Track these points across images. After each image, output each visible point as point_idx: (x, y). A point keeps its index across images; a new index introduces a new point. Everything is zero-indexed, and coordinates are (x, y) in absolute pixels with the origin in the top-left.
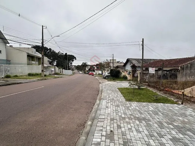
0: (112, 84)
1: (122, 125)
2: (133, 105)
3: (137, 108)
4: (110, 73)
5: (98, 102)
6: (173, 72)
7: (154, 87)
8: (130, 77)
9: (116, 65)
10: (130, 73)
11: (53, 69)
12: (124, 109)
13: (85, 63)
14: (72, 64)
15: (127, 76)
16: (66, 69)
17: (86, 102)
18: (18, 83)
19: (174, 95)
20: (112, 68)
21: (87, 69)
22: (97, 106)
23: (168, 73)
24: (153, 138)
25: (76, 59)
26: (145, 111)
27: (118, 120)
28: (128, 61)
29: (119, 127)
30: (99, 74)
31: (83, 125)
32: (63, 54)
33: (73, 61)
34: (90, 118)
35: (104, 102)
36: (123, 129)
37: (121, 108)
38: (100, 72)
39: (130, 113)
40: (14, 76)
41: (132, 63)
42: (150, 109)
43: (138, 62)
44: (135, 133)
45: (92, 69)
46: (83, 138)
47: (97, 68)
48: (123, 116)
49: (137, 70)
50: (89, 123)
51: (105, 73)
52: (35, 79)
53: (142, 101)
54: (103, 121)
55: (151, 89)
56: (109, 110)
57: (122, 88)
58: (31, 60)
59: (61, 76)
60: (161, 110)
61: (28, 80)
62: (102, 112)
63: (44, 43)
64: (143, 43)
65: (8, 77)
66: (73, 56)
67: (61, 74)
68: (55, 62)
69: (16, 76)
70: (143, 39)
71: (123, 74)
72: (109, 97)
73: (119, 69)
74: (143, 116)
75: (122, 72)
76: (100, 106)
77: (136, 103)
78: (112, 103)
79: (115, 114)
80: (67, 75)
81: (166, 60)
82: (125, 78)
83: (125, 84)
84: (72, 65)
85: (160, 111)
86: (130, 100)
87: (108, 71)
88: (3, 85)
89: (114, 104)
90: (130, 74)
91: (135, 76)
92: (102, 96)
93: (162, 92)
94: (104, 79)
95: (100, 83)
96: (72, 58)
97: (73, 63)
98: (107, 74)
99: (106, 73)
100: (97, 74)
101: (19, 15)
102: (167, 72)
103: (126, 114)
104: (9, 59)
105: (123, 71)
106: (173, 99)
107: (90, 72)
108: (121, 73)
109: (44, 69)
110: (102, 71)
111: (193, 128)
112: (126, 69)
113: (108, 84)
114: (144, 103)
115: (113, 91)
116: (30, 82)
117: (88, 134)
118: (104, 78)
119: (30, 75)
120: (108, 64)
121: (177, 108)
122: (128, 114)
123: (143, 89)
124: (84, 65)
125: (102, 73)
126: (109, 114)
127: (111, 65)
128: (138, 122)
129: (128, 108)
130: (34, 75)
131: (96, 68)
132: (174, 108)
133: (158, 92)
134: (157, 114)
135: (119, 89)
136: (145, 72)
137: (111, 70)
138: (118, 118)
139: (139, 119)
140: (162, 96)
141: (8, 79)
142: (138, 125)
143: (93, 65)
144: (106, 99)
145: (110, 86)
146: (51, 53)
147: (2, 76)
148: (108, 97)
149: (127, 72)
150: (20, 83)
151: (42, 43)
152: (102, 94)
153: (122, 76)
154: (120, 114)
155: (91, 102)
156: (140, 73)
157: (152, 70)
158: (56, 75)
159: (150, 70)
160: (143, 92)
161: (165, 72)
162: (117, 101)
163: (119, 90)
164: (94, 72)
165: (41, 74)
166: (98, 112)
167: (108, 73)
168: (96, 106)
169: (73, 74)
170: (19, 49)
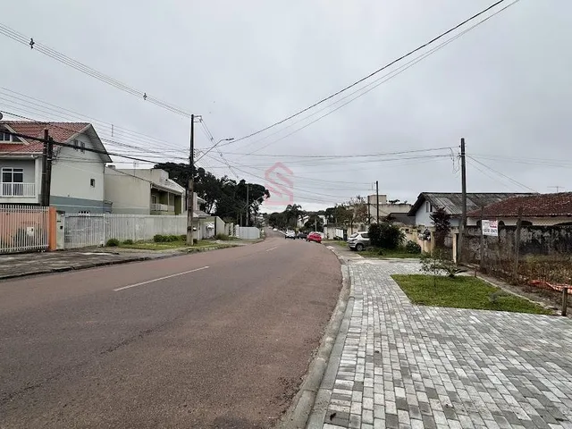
0: (375, 266)
1: (400, 345)
2: (429, 312)
3: (439, 318)
4: (369, 235)
5: (341, 304)
6: (563, 233)
7: (497, 275)
8: (429, 246)
9: (385, 212)
10: (429, 234)
11: (211, 225)
12: (405, 318)
13: (295, 207)
14: (257, 209)
15: (420, 243)
16: (244, 225)
17: (313, 303)
18: (142, 259)
19: (550, 297)
20: (375, 222)
21: (300, 224)
22: (340, 313)
23: (546, 234)
24: (464, 367)
25: (268, 196)
26: (459, 325)
27: (393, 337)
28: (423, 199)
29: (393, 347)
30: (335, 239)
31: (318, 341)
32: (234, 182)
33: (261, 201)
34: (327, 331)
35: (357, 306)
36: (402, 351)
37: (399, 317)
38: (340, 233)
39: (421, 327)
40: (125, 243)
41: (436, 206)
42: (472, 322)
43: (454, 203)
44: (427, 358)
45: (314, 222)
46: (320, 360)
47: (330, 220)
48: (403, 331)
49: (452, 228)
50: (329, 339)
51: (354, 235)
52: (174, 249)
53: (457, 304)
54: (359, 338)
55: (486, 280)
56: (371, 319)
57: (402, 276)
58: (158, 200)
59: (232, 243)
60: (499, 324)
61: (159, 253)
62: (354, 321)
63: (195, 159)
64: (463, 150)
65: (112, 243)
66: (262, 188)
67: (232, 239)
68: (214, 206)
69: (129, 242)
70: (463, 140)
71: (408, 238)
72: (369, 294)
73: (395, 224)
74: (450, 333)
75: (404, 232)
76: (349, 312)
77: (437, 308)
78: (376, 307)
79: (384, 327)
80: (247, 241)
81: (545, 196)
82: (413, 250)
83: (412, 267)
84: (259, 211)
85: (495, 326)
86: (422, 303)
87: (363, 228)
88: (114, 263)
89: (381, 309)
90: (428, 238)
91: (446, 243)
92: (352, 291)
93: (518, 289)
94: (352, 254)
95: (341, 262)
96: (258, 192)
97: (260, 206)
98: (359, 238)
99: (358, 236)
100: (331, 238)
101: (145, 96)
102: (543, 232)
103: (410, 328)
104: (110, 200)
105: (407, 230)
106: (542, 304)
107: (312, 233)
108: (403, 235)
109: (193, 224)
110: (345, 231)
111: (565, 358)
112: (417, 224)
113: (364, 266)
114: (458, 310)
115: (378, 281)
116: (165, 257)
117: (329, 354)
118: (354, 250)
119: (158, 239)
120: (362, 209)
121: (544, 323)
122: (414, 327)
123: (462, 279)
124: (293, 214)
125: (345, 236)
126: (370, 325)
127: (373, 211)
128: (435, 343)
129: (416, 318)
130: (169, 241)
131: (325, 221)
132: (537, 322)
133: (508, 287)
134: (488, 331)
135: (396, 278)
136: (472, 233)
137: (373, 228)
138: (390, 333)
139: (441, 339)
140: (515, 297)
141: (116, 250)
142: (435, 347)
143: (317, 211)
144: (363, 299)
145: (370, 270)
146: (204, 179)
147: (101, 243)
148: (365, 293)
149: (419, 231)
150: (146, 259)
151: (191, 158)
152: (349, 288)
153: (405, 244)
154: (396, 328)
155: (324, 304)
156: (457, 235)
157: (490, 228)
158: (218, 241)
159: (483, 227)
160: (461, 286)
161: (538, 232)
162: (390, 304)
163: (396, 280)
164: (322, 231)
165: (184, 238)
166: (346, 321)
167: (363, 236)
168: (337, 313)
169: (263, 237)
170: (133, 175)
